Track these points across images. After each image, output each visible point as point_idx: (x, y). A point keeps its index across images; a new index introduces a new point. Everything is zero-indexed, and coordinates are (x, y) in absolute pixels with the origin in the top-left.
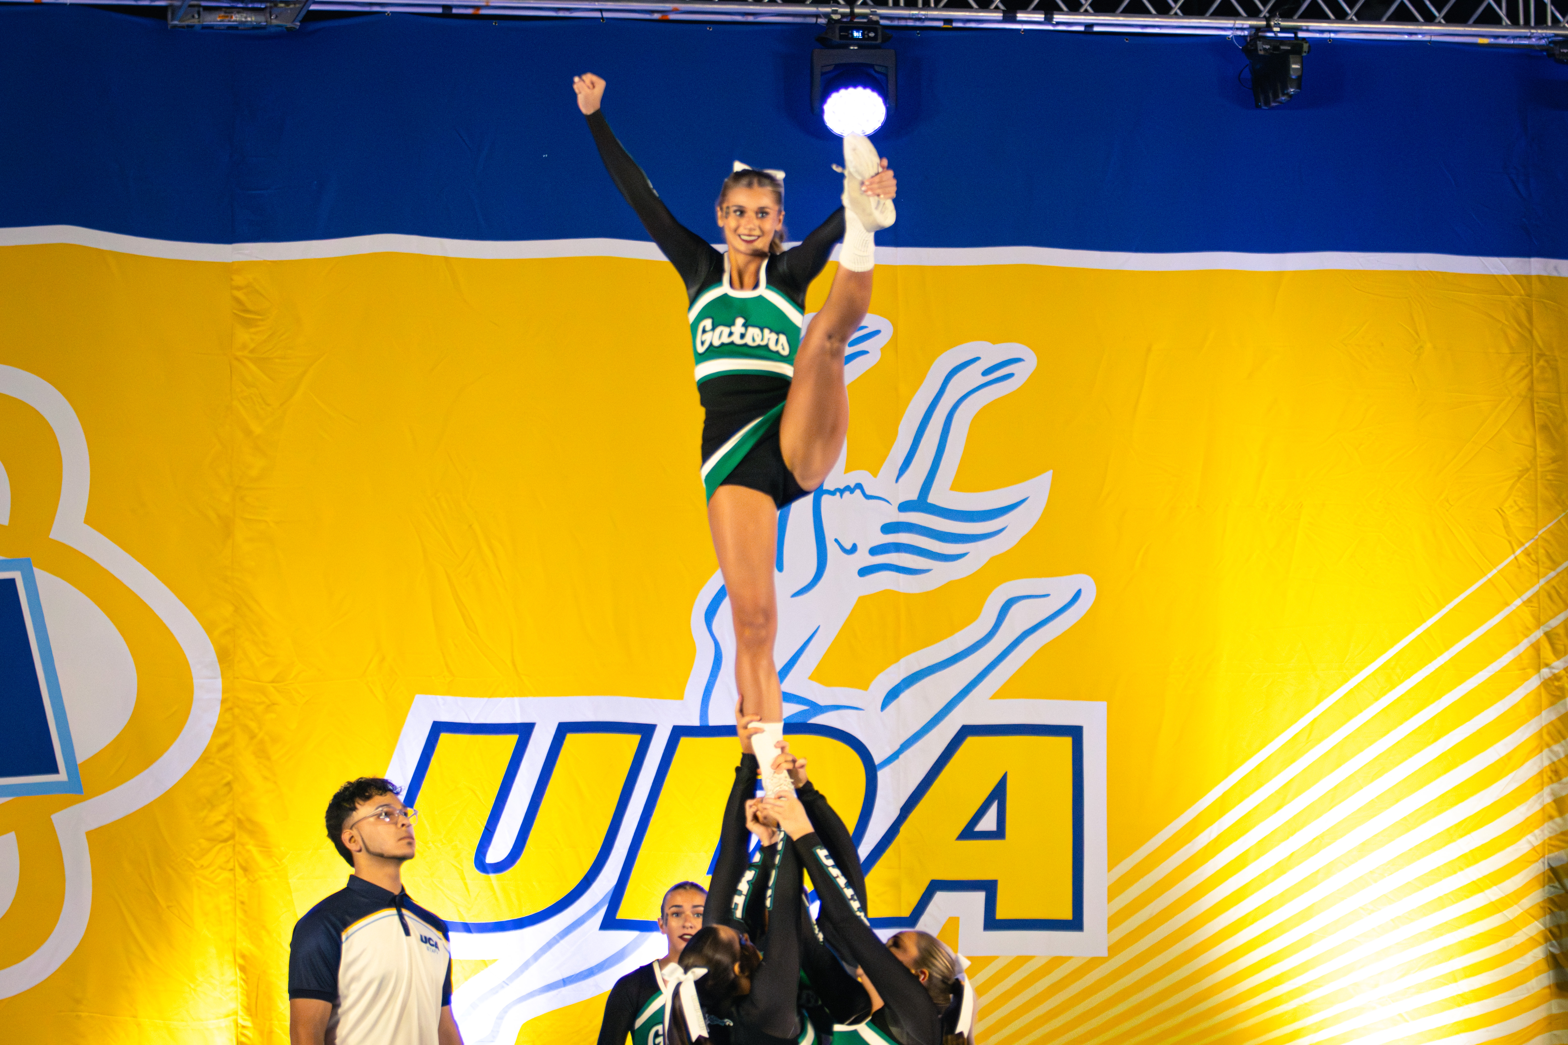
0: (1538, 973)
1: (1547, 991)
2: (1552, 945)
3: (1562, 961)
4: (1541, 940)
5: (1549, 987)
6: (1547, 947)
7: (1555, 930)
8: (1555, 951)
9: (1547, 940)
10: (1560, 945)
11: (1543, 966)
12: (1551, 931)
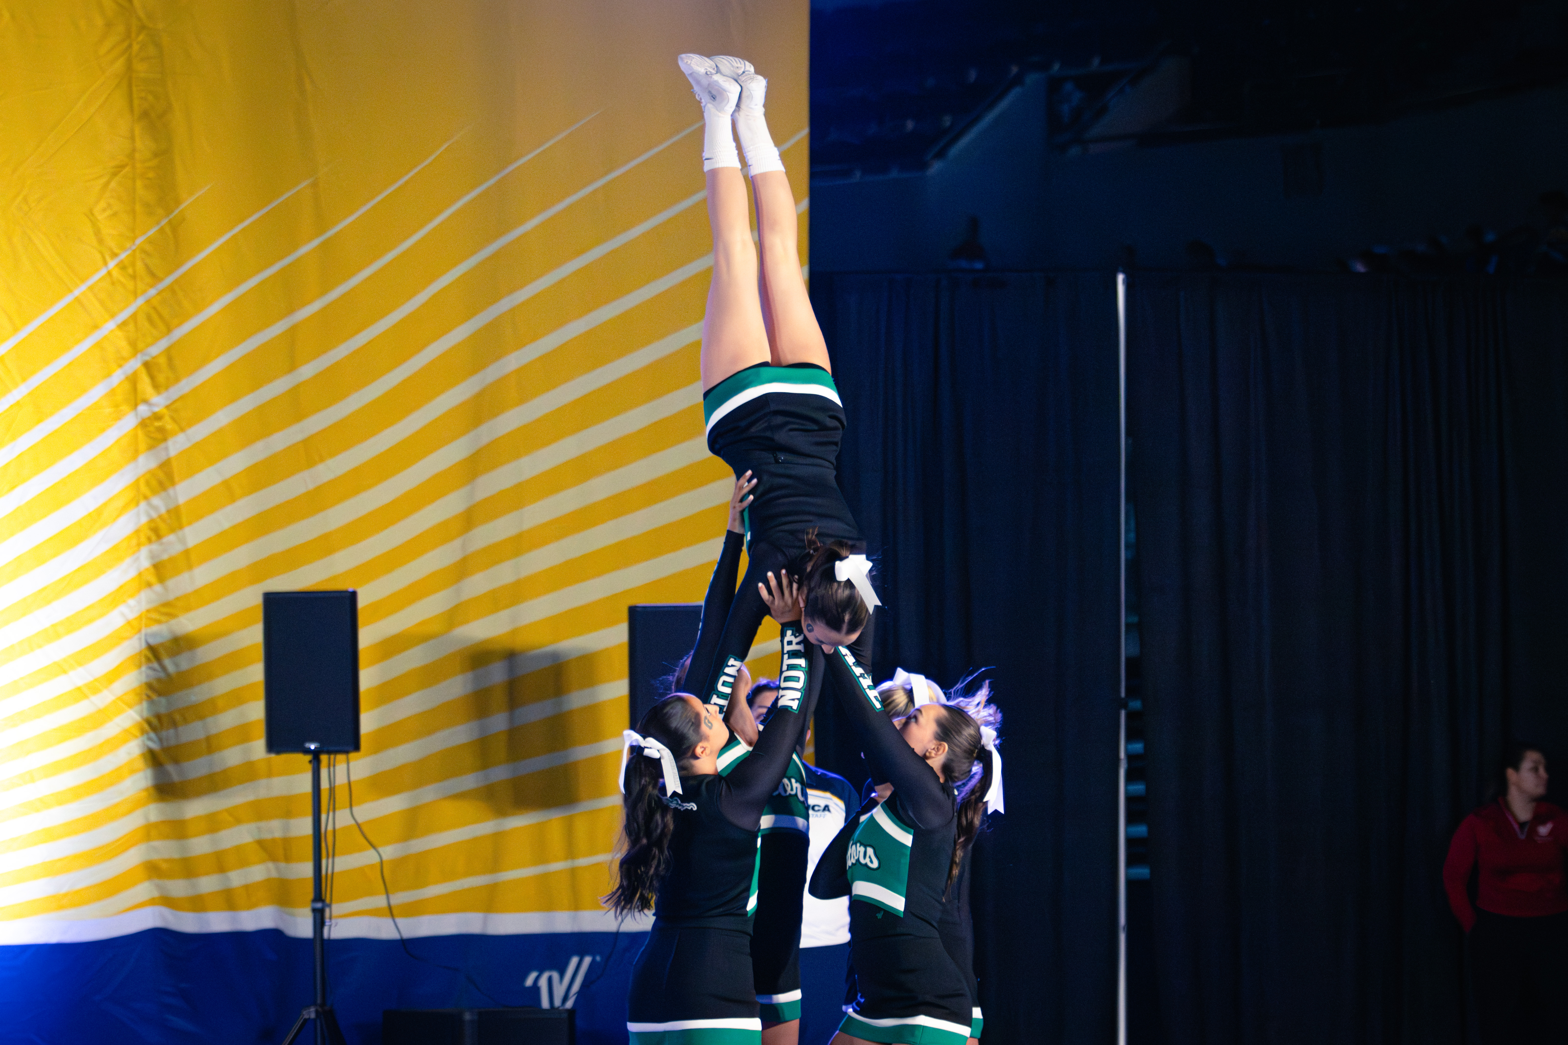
0: (133, 772)
1: (144, 794)
2: (150, 739)
3: (163, 758)
4: (137, 732)
5: (147, 789)
6: (143, 741)
7: (155, 721)
8: (154, 746)
9: (143, 732)
10: (160, 740)
11: (140, 764)
12: (149, 723)
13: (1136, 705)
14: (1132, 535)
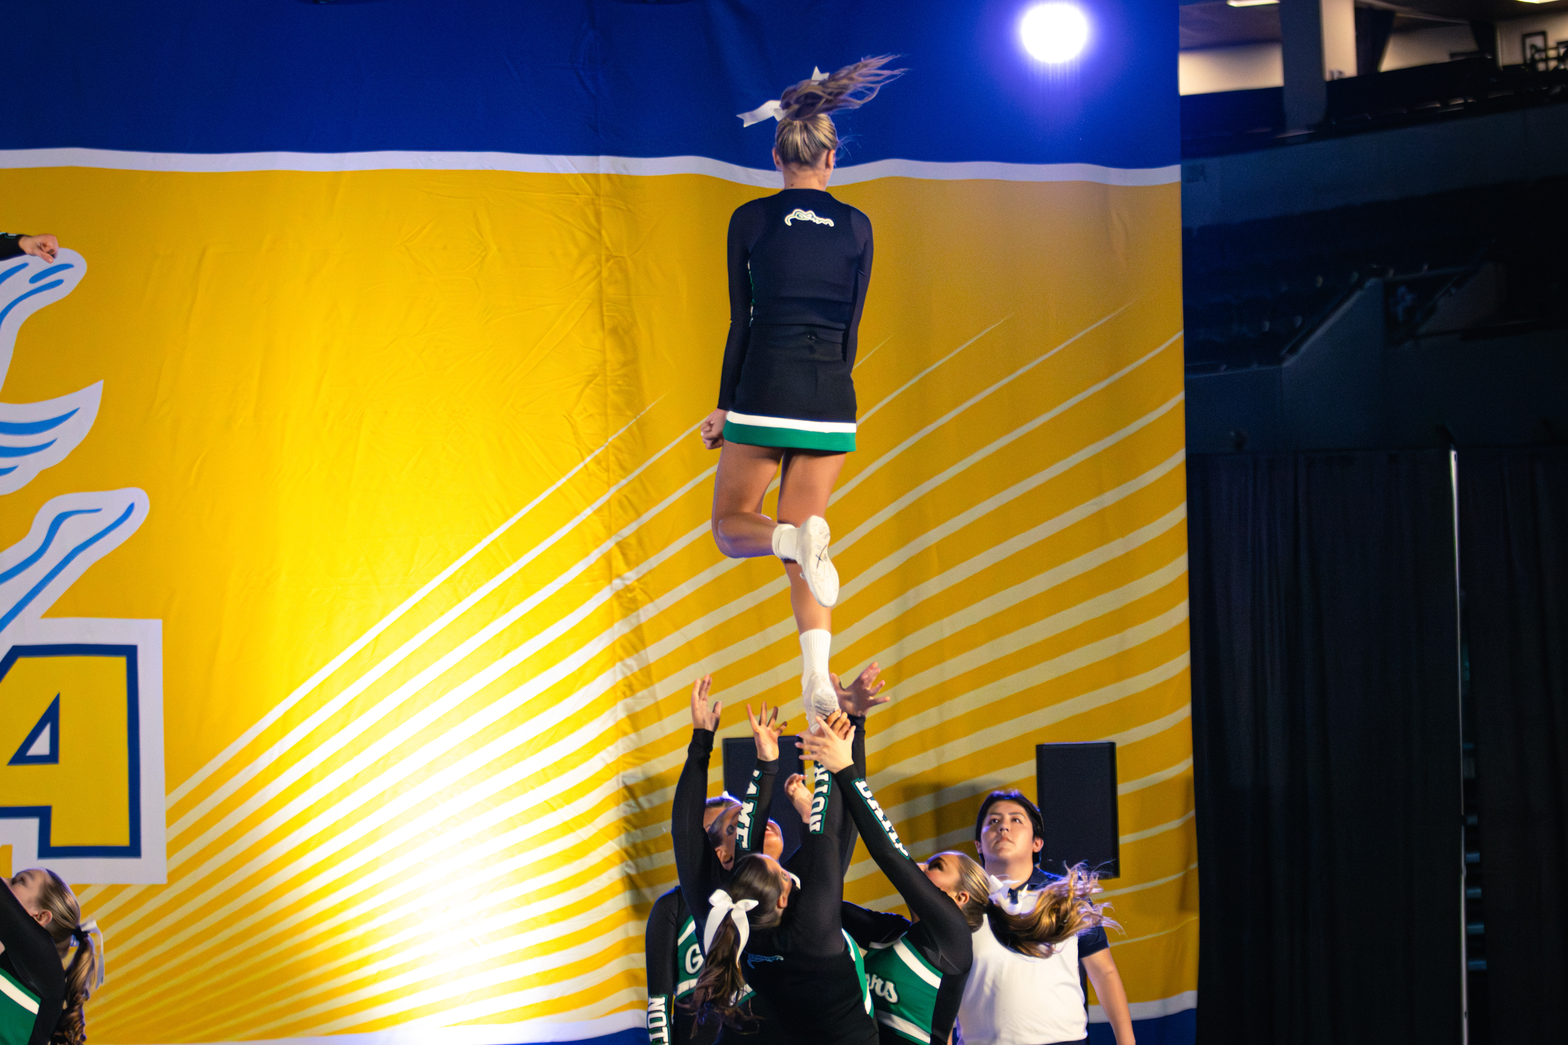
0: (614, 894)
1: (624, 913)
2: (628, 866)
3: (639, 882)
4: (617, 861)
5: (626, 908)
6: (622, 869)
7: (632, 851)
8: (632, 872)
9: (623, 861)
10: (637, 866)
11: (619, 887)
12: (626, 851)
13: (1473, 820)
14: (1467, 674)
